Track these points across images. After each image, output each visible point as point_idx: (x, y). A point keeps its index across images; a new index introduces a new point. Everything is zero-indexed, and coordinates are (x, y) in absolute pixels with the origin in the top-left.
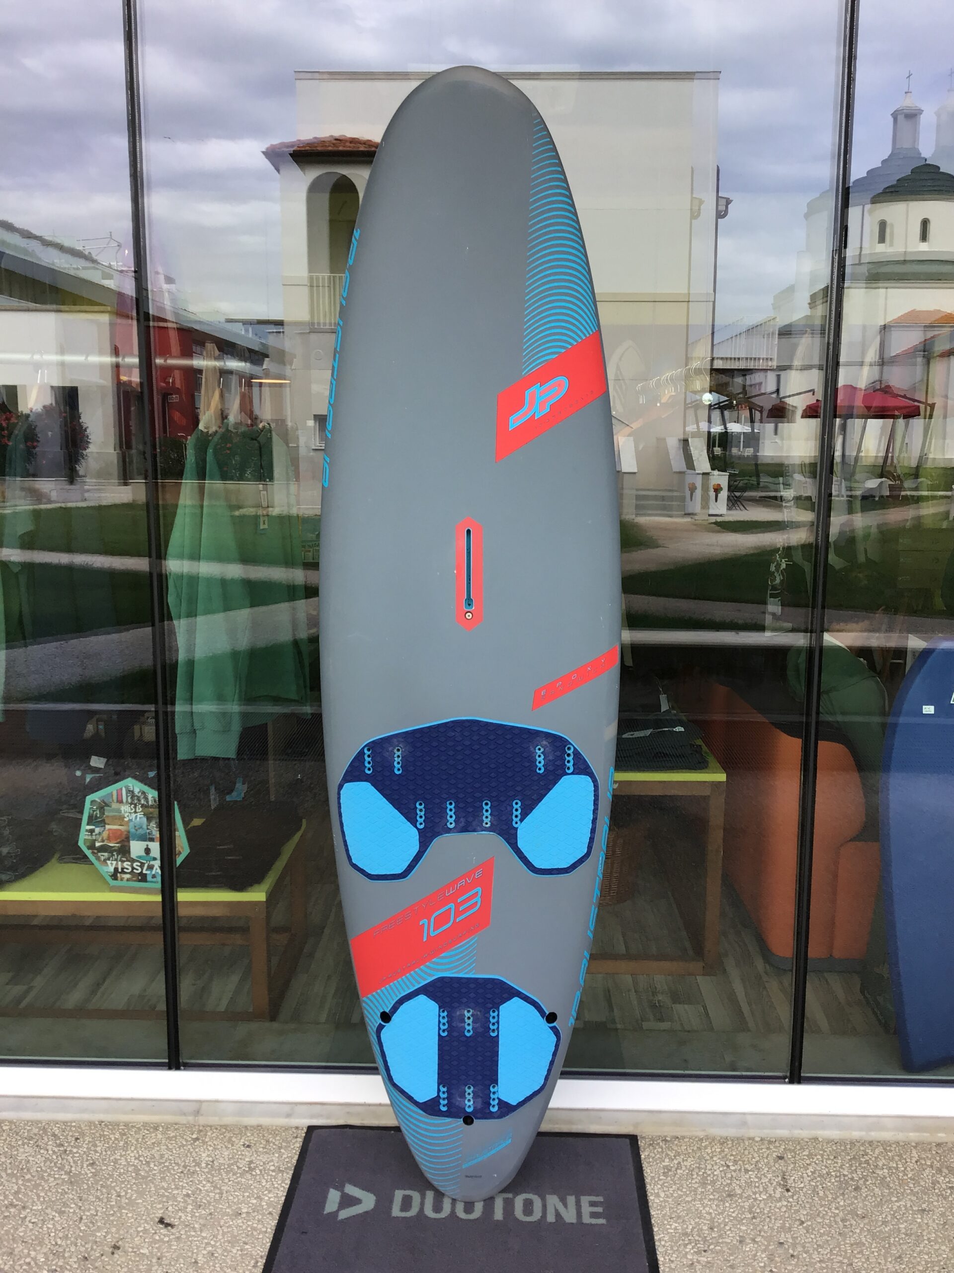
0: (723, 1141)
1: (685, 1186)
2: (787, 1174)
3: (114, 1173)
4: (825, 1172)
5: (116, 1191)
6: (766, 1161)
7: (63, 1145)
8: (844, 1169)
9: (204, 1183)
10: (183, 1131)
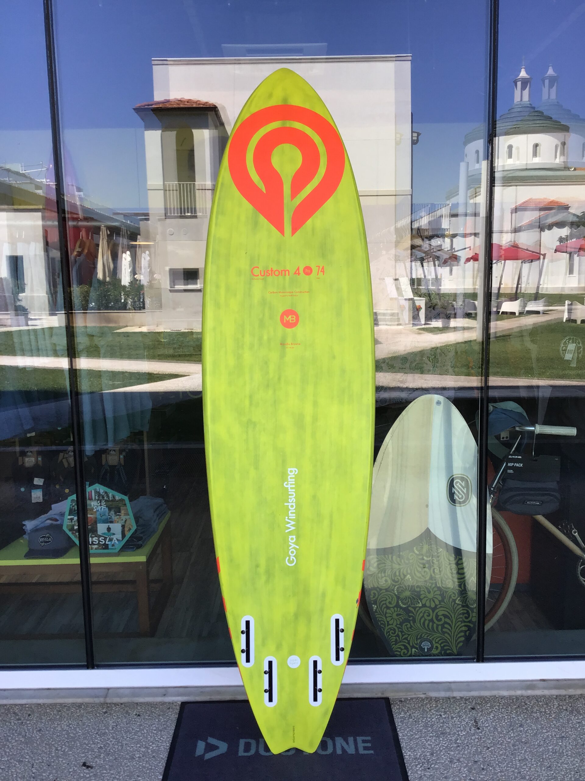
0: (437, 700)
1: (414, 729)
2: (478, 718)
3: (54, 735)
4: (501, 716)
5: (55, 747)
6: (464, 711)
7: (20, 719)
8: (512, 714)
9: (112, 739)
10: (98, 707)
